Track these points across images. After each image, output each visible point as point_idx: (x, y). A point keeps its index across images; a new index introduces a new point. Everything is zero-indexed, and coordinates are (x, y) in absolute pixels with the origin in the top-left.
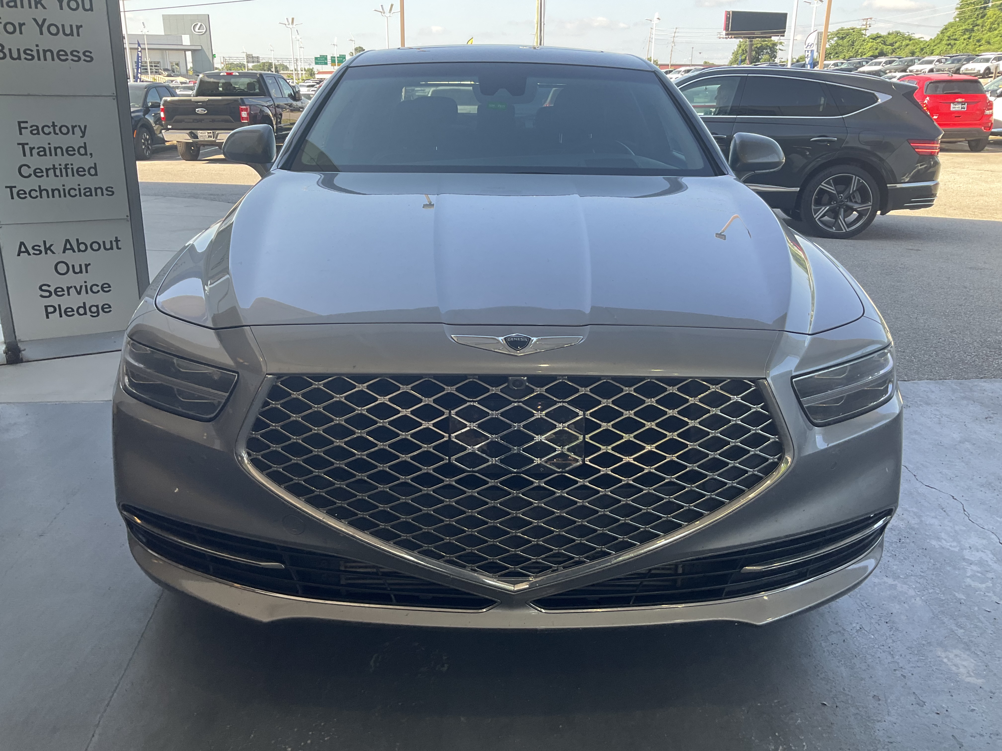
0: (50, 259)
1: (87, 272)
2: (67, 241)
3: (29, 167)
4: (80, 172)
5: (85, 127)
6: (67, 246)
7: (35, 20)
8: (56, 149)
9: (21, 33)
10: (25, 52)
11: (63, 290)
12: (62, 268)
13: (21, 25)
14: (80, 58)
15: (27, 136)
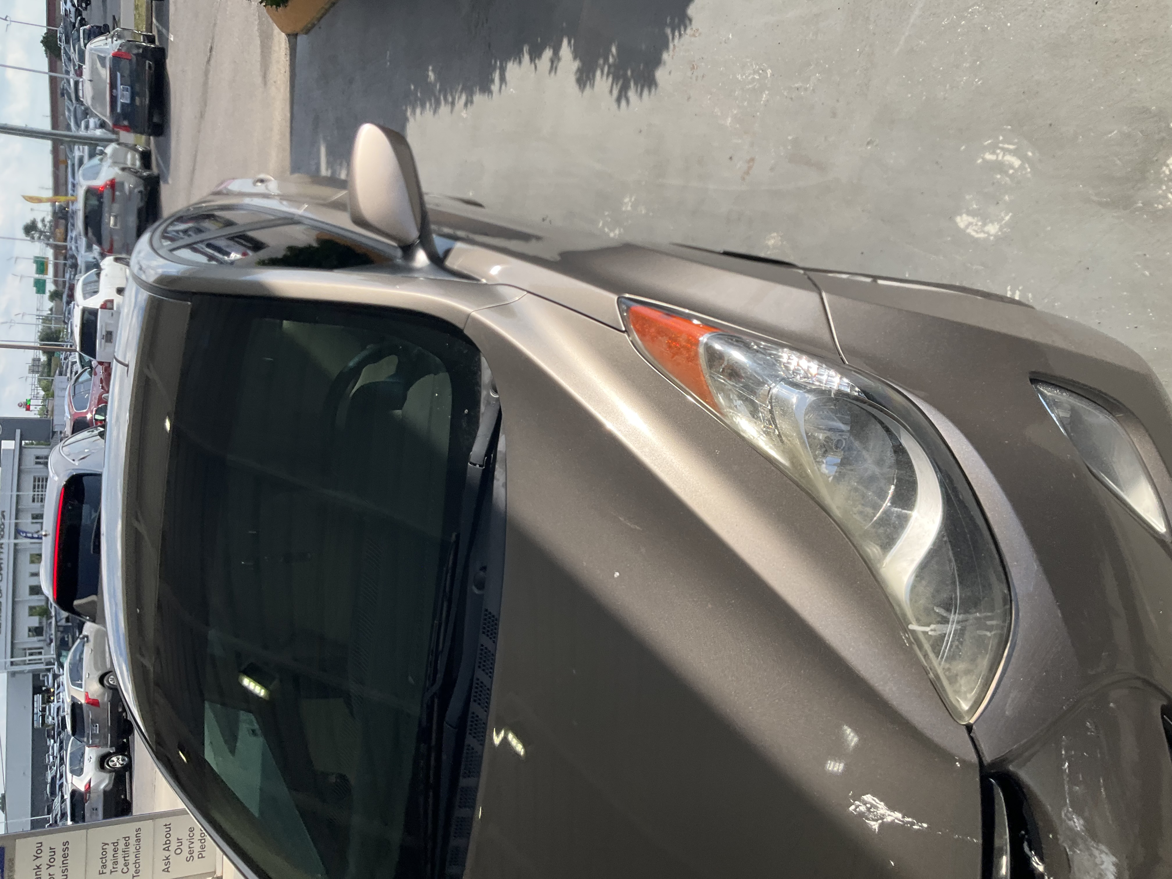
0: (173, 857)
1: (182, 839)
2: (164, 849)
3: (123, 869)
4: (127, 845)
5: (103, 844)
6: (167, 849)
7: (47, 869)
8: (114, 857)
9: (54, 875)
10: (64, 873)
11: (190, 850)
12: (179, 851)
13: (50, 875)
14: (66, 848)
15: (107, 870)
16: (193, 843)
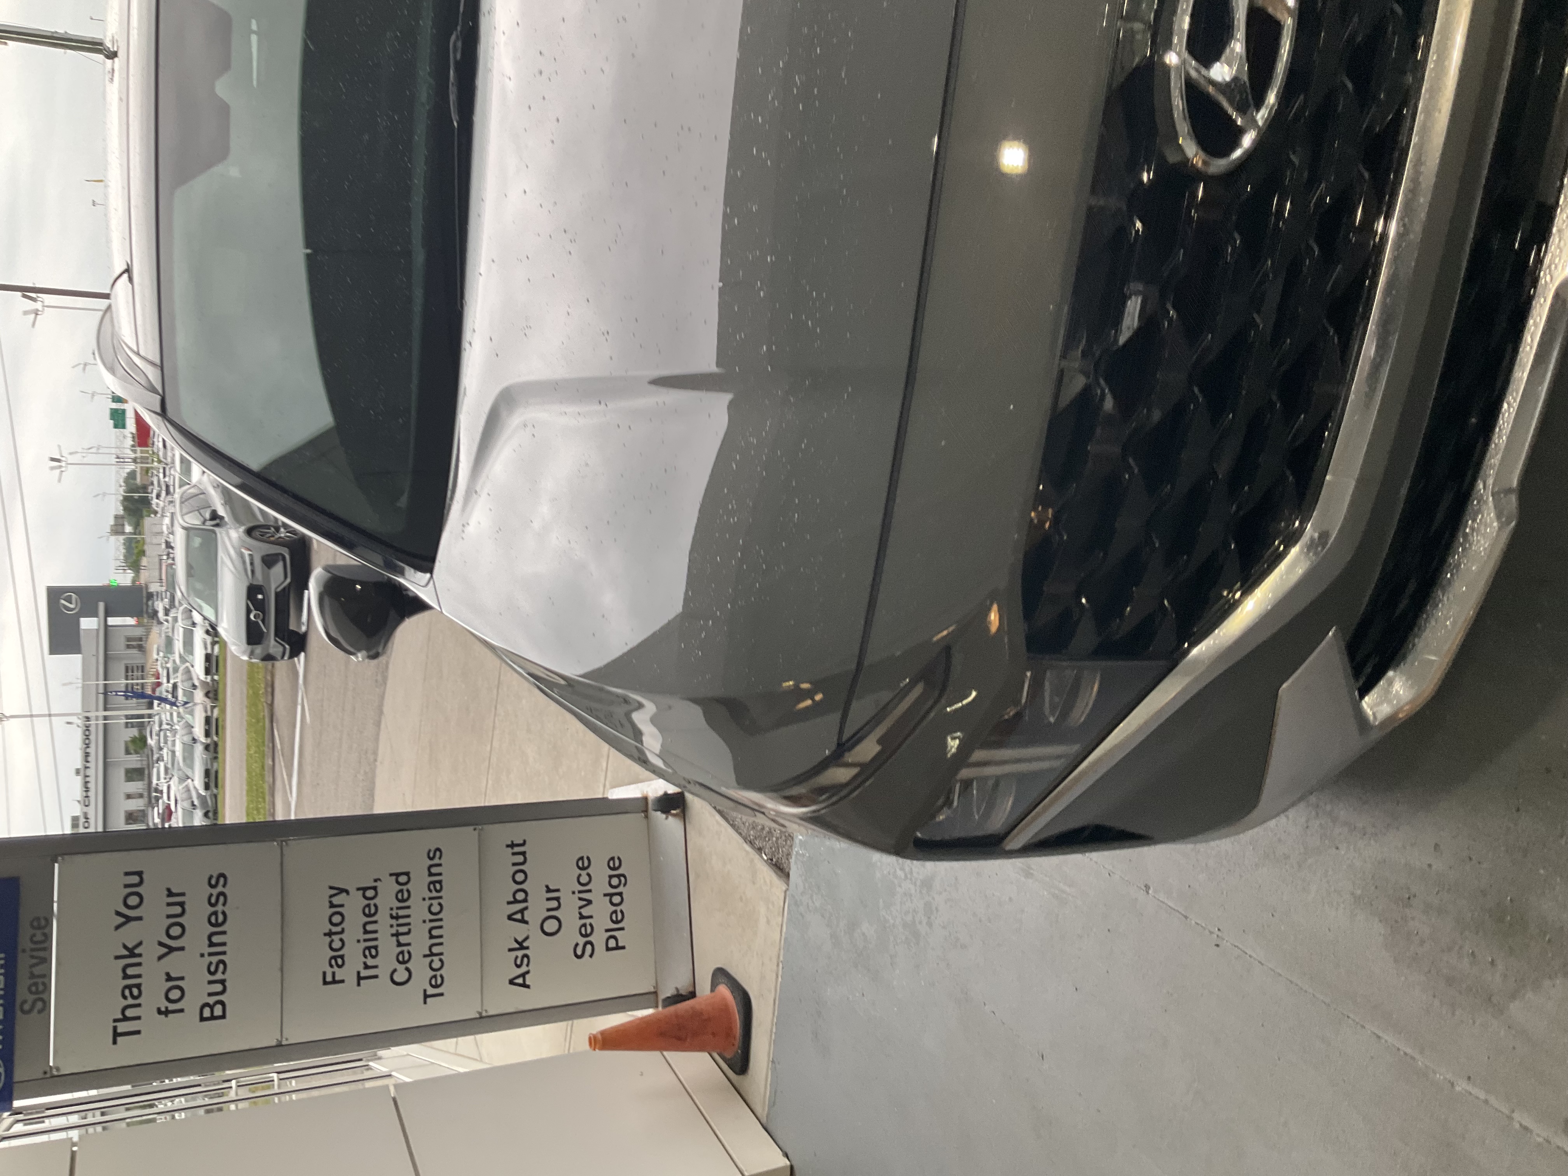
0: (537, 944)
1: (558, 890)
2: (510, 917)
3: (395, 971)
4: (403, 898)
5: (331, 888)
6: (518, 917)
7: (160, 958)
9: (182, 978)
10: (213, 974)
11: (584, 925)
12: (550, 926)
13: (169, 978)
14: (221, 893)
15: (347, 973)
16: (589, 902)
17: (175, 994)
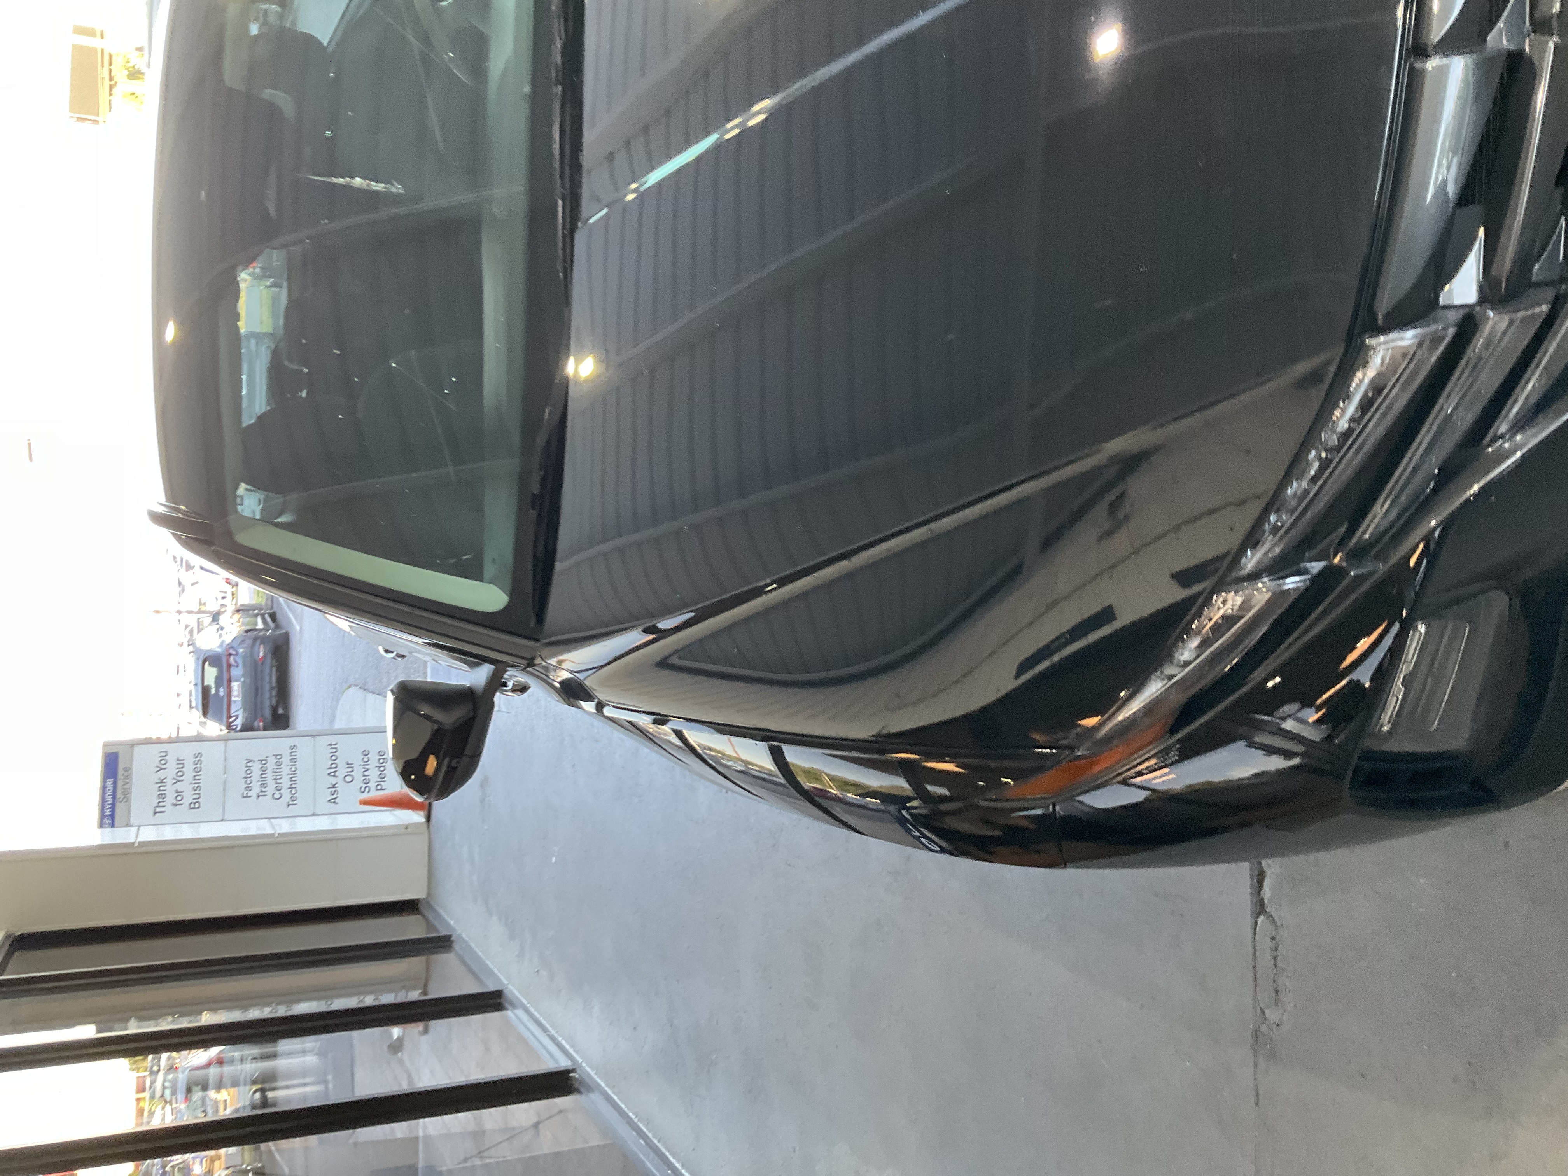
0: (341, 787)
1: (352, 764)
2: (329, 774)
3: (274, 794)
4: (279, 765)
5: (247, 760)
6: (333, 774)
7: (174, 783)
8: (262, 777)
9: (181, 792)
10: (195, 790)
11: (365, 779)
12: (348, 779)
13: (177, 792)
14: (199, 761)
15: (253, 793)
17: (179, 798)
